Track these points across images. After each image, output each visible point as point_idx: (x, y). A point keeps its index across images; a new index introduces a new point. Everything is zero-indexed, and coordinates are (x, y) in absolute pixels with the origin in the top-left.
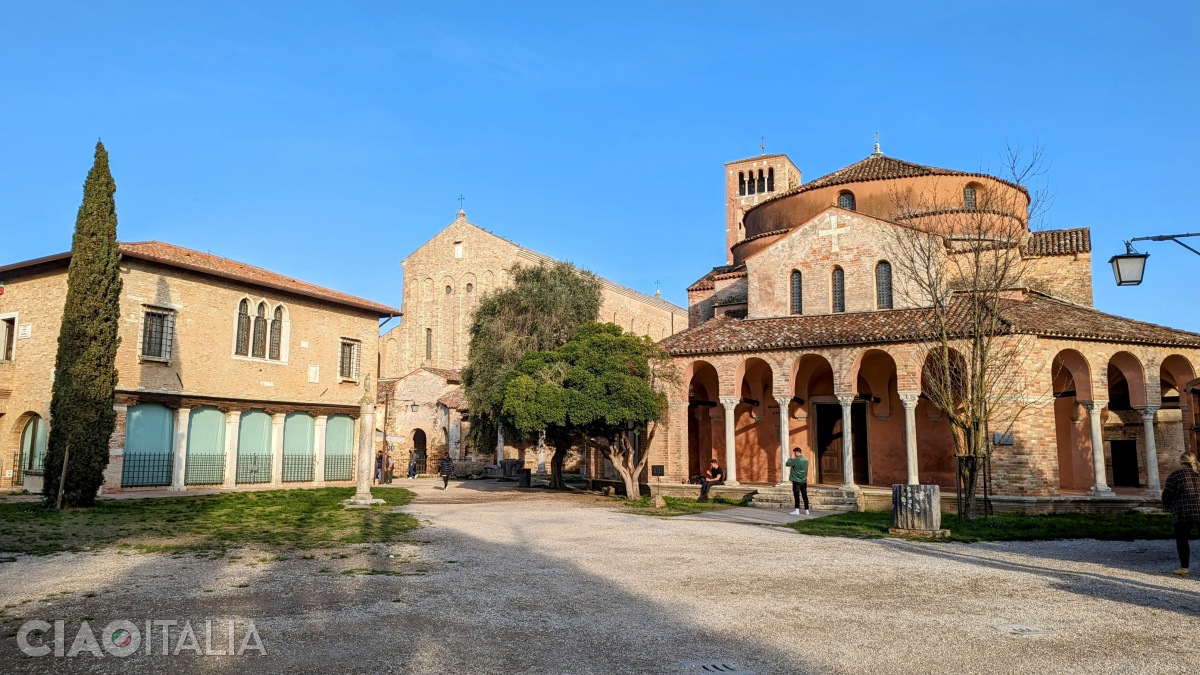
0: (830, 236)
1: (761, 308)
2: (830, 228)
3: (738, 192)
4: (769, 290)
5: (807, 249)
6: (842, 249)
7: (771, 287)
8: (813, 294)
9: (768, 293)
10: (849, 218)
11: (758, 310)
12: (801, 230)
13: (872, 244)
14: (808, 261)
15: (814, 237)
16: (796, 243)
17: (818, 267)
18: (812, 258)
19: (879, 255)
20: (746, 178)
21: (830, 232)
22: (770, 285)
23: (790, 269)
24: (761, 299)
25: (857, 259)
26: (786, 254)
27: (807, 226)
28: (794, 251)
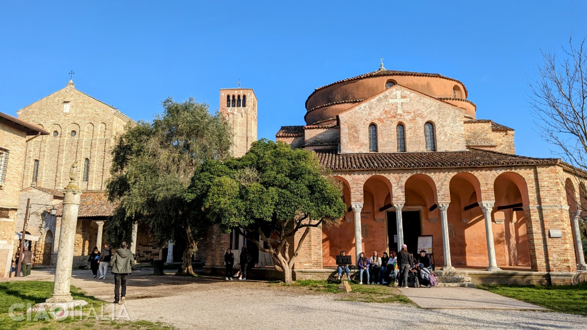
0: (397, 103)
1: (350, 146)
2: (396, 98)
3: (226, 105)
4: (355, 135)
5: (381, 110)
6: (404, 112)
7: (357, 133)
8: (386, 139)
9: (354, 137)
10: (409, 93)
11: (347, 147)
12: (377, 98)
13: (423, 110)
14: (382, 118)
15: (386, 103)
16: (374, 106)
17: (389, 122)
18: (384, 116)
19: (428, 118)
20: (231, 98)
21: (396, 101)
22: (356, 132)
23: (369, 122)
24: (350, 140)
25: (413, 119)
26: (367, 112)
27: (381, 96)
28: (373, 111)
